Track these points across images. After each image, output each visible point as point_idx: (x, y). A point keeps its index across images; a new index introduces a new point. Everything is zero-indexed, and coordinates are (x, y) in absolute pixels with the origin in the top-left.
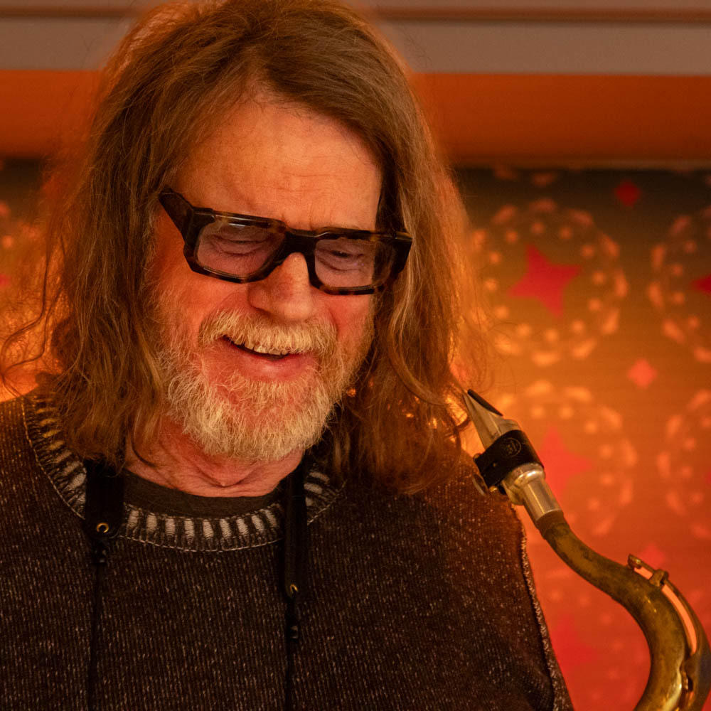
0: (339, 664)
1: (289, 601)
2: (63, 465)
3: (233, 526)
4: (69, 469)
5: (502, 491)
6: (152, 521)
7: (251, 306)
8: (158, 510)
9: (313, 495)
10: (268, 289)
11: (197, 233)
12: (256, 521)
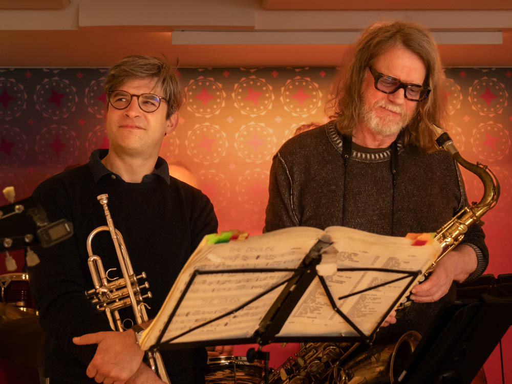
0: (405, 191)
1: (394, 175)
2: (336, 141)
3: (379, 155)
4: (338, 142)
5: (443, 147)
6: (359, 155)
7: (388, 99)
8: (361, 152)
9: (399, 147)
10: (394, 96)
11: (378, 79)
12: (385, 154)
